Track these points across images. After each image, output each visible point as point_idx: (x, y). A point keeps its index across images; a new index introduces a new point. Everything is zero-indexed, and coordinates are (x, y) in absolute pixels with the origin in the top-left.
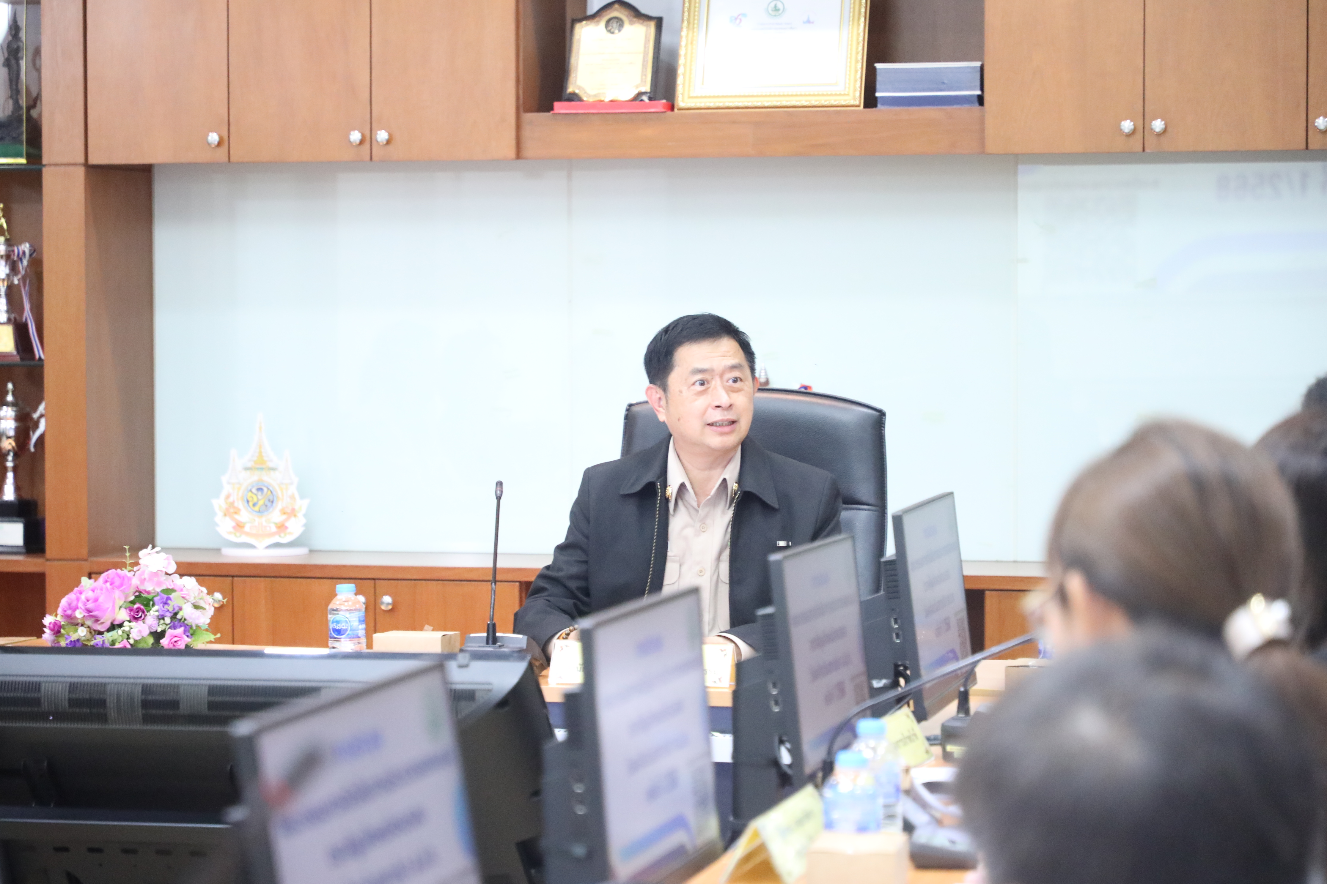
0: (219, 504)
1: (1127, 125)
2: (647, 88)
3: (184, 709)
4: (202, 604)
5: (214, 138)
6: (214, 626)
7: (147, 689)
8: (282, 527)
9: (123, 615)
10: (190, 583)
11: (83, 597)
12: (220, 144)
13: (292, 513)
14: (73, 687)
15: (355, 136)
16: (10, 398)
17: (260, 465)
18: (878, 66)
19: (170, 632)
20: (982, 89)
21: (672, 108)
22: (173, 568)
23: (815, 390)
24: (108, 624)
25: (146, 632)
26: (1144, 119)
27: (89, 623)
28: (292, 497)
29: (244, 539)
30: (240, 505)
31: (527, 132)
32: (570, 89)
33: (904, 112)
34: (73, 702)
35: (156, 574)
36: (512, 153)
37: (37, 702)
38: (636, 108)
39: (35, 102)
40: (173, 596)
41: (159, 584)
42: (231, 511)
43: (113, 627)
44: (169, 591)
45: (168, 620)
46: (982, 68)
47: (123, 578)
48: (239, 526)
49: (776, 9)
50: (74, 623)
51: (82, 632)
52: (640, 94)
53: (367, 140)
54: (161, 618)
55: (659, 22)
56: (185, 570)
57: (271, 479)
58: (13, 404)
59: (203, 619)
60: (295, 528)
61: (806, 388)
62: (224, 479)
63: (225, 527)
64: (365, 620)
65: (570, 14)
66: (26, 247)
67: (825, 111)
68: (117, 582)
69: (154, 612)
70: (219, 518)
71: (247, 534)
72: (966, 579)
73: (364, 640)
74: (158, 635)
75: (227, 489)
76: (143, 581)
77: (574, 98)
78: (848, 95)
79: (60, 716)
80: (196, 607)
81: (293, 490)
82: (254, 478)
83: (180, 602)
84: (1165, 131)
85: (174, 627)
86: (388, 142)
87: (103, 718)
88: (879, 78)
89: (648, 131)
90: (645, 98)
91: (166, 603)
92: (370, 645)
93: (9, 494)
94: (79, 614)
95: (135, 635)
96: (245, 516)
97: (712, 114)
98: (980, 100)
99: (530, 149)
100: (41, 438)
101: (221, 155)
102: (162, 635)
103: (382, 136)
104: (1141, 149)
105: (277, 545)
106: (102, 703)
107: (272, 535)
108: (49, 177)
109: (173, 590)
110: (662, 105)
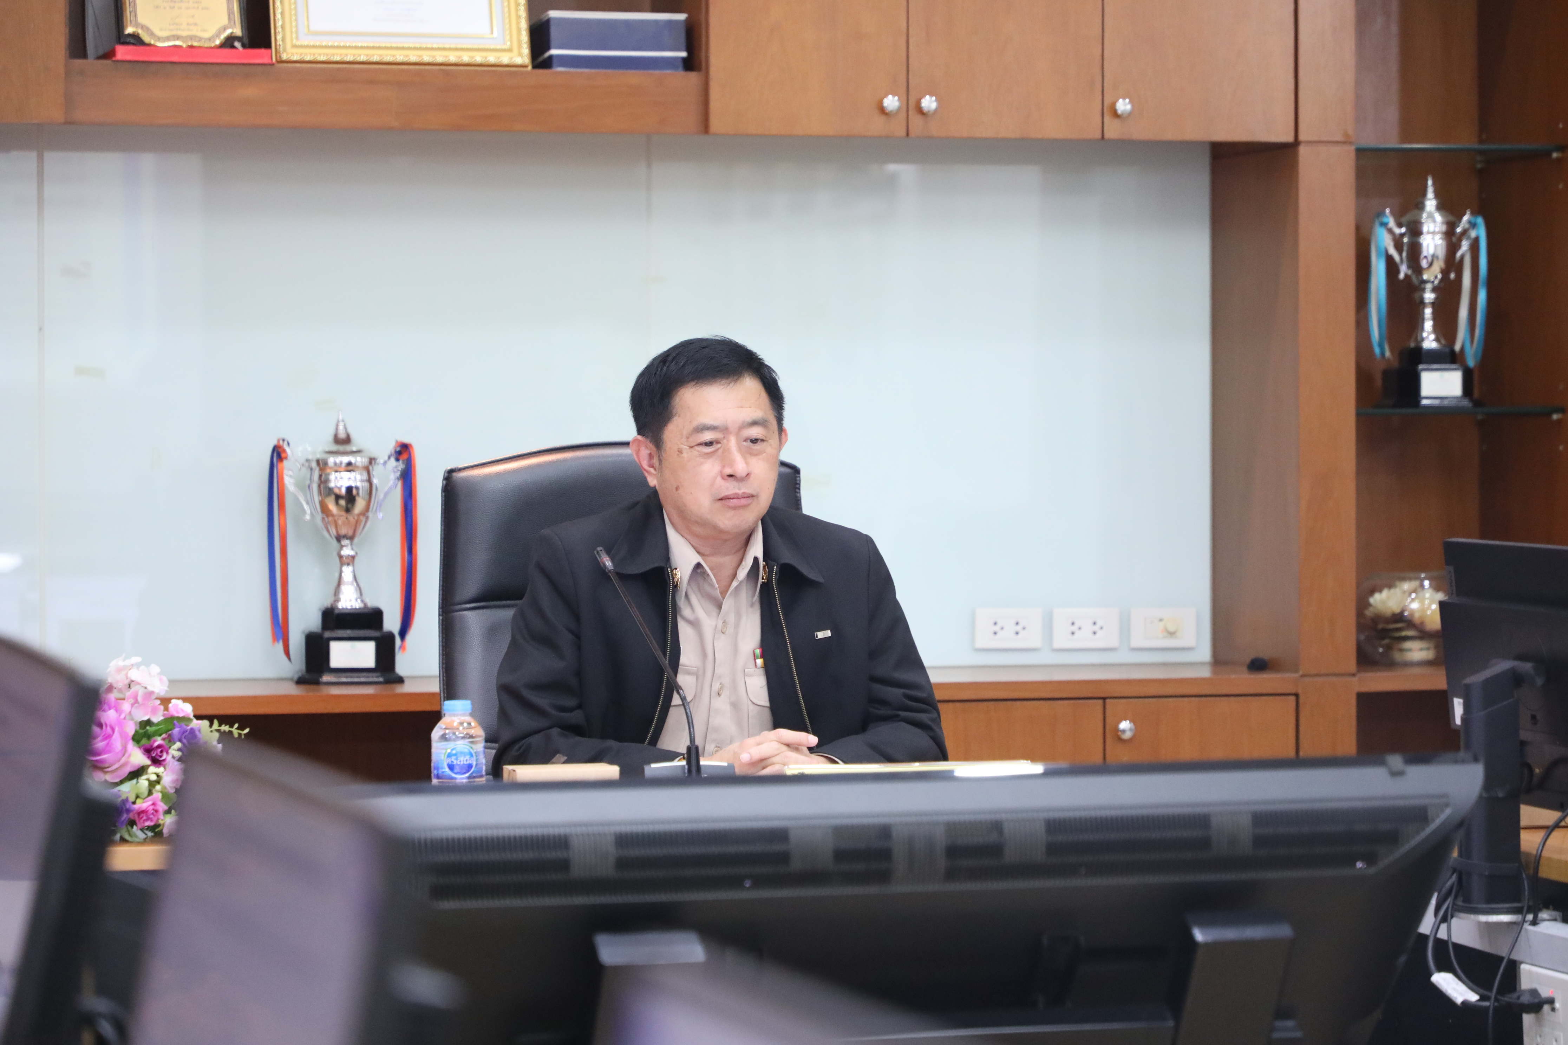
1: (891, 102)
2: (238, 31)
18: (551, 14)
21: (275, 59)
26: (908, 94)
31: (74, 86)
32: (134, 30)
34: (840, 855)
36: (60, 114)
37: (784, 858)
38: (226, 56)
46: (697, 23)
52: (229, 39)
67: (493, 71)
77: (136, 40)
78: (510, 50)
84: (935, 111)
87: (887, 877)
88: (553, 29)
90: (237, 44)
97: (339, 69)
99: (81, 114)
104: (904, 134)
110: (258, 56)
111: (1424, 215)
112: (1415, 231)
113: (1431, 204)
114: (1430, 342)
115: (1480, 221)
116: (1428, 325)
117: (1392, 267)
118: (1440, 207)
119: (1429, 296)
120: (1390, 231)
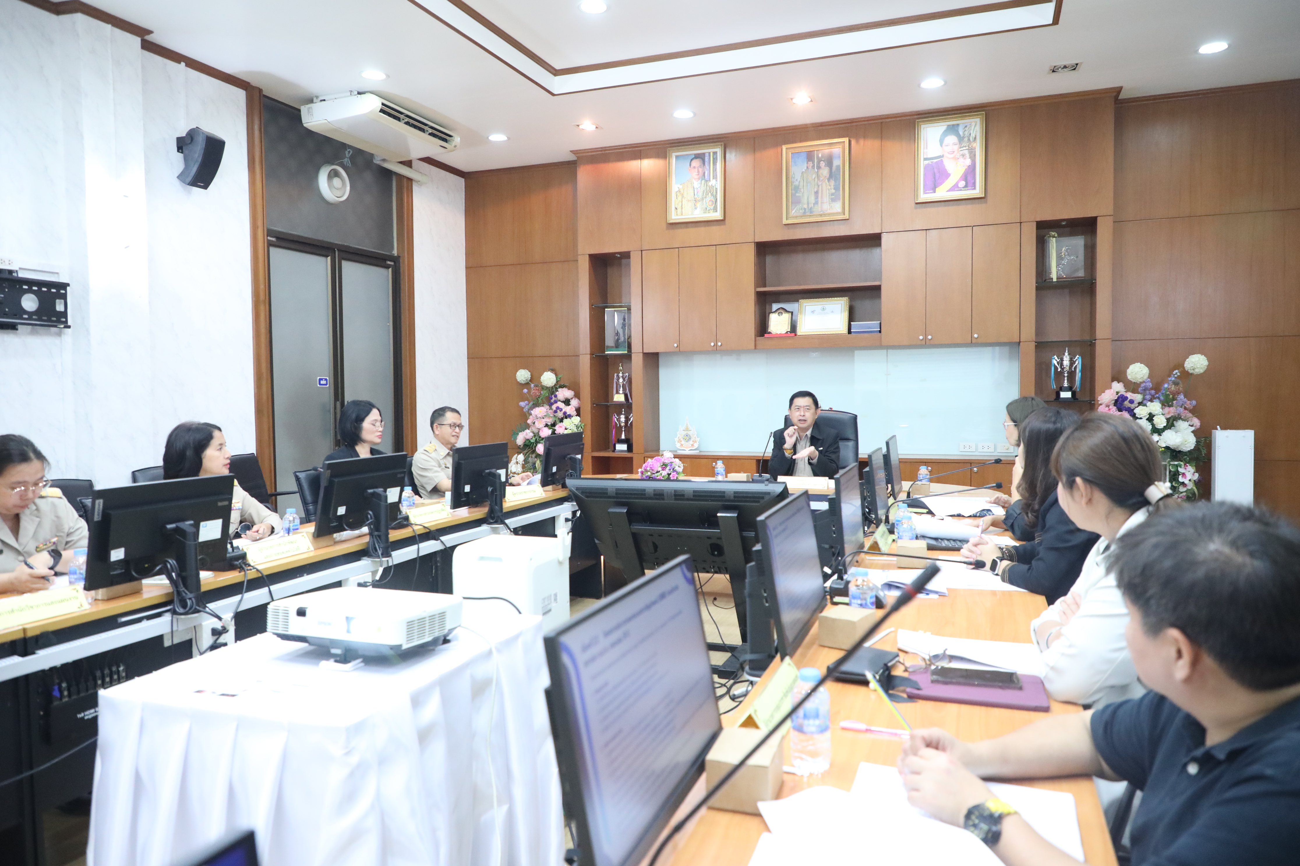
0: (676, 439)
1: (921, 337)
2: (789, 330)
3: (686, 497)
4: (680, 466)
5: (676, 345)
6: (684, 472)
7: (675, 491)
8: (693, 445)
9: (660, 469)
10: (677, 460)
11: (649, 464)
12: (677, 347)
13: (696, 442)
14: (655, 490)
15: (712, 344)
16: (623, 413)
17: (687, 429)
18: (852, 323)
19: (672, 473)
20: (880, 328)
21: (796, 335)
22: (673, 456)
23: (833, 409)
24: (656, 472)
25: (666, 474)
26: (926, 336)
27: (651, 471)
28: (695, 438)
29: (683, 448)
30: (682, 440)
31: (757, 342)
32: (769, 331)
33: (859, 335)
34: (655, 495)
35: (668, 458)
36: (753, 347)
37: (645, 494)
38: (787, 335)
39: (630, 337)
40: (673, 464)
41: (669, 461)
42: (680, 441)
43: (657, 472)
44: (672, 463)
45: (672, 470)
46: (880, 323)
47: (659, 459)
48: (682, 445)
49: (823, 309)
50: (647, 471)
51: (649, 474)
52: (787, 332)
53: (716, 345)
54: (670, 470)
55: (792, 313)
56: (675, 457)
57: (690, 433)
58: (624, 414)
59: (680, 470)
60: (696, 446)
61: (831, 408)
62: (678, 433)
63: (678, 445)
64: (725, 470)
65: (767, 312)
66: (627, 374)
67: (837, 335)
68: (658, 460)
69: (668, 468)
70: (677, 443)
71: (684, 447)
72: (899, 459)
73: (725, 476)
74: (669, 475)
75: (678, 435)
76: (665, 460)
77: (770, 333)
78: (843, 331)
79: (650, 498)
80: (679, 467)
81: (695, 436)
82: (685, 433)
83: (675, 466)
84: (932, 339)
85: (673, 472)
86: (721, 345)
87: (663, 499)
88: (852, 326)
89: (790, 341)
90: (789, 333)
91: (671, 466)
92: (726, 477)
93: (623, 437)
94: (648, 469)
95: (663, 474)
96: (683, 442)
97: (806, 337)
98: (880, 332)
99: (758, 347)
100: (632, 422)
101: (678, 350)
102: (670, 474)
103: (719, 344)
104: (925, 345)
105: (691, 450)
106: (663, 495)
107: (691, 447)
108: (633, 356)
109: (673, 462)
110: (793, 334)
111: (1064, 357)
112: (1062, 360)
113: (1066, 354)
114: (1066, 384)
115: (1080, 357)
116: (1066, 381)
117: (1056, 368)
118: (1069, 354)
119: (1066, 375)
120: (1056, 360)
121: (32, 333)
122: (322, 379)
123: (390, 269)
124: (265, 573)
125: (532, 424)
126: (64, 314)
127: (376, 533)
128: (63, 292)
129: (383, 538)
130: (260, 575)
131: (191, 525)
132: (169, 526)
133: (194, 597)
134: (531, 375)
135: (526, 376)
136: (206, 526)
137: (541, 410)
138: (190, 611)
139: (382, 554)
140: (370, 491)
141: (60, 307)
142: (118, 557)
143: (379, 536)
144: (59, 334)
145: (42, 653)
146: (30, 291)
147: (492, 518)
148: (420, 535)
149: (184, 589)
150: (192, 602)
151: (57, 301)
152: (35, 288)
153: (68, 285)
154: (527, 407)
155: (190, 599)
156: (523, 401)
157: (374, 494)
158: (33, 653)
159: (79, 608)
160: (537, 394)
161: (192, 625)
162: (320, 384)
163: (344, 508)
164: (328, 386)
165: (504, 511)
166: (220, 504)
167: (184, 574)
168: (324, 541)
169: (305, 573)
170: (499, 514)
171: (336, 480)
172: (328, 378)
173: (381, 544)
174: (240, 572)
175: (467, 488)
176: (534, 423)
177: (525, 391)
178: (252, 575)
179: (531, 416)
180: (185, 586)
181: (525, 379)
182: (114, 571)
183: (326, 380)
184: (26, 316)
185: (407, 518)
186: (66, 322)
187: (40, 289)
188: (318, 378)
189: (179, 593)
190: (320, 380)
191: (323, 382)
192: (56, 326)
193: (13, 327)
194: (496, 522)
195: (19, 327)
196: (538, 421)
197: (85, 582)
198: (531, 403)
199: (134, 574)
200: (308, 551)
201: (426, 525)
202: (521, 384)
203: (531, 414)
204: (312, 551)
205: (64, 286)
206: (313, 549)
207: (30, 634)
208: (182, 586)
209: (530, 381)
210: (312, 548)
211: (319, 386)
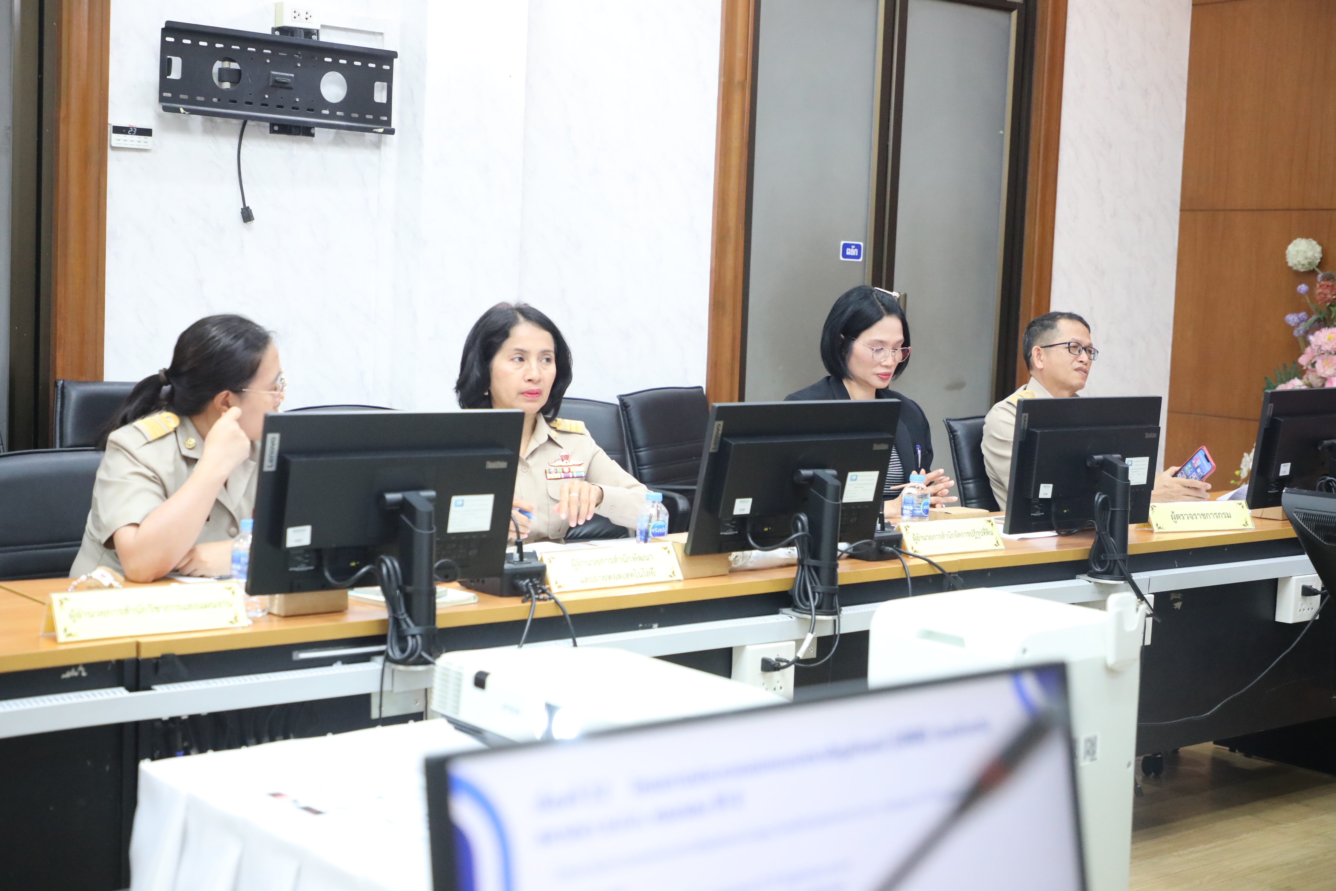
121: (336, 142)
122: (849, 246)
123: (1014, 14)
124: (571, 611)
125: (1310, 367)
126: (386, 108)
127: (813, 562)
128: (386, 67)
129: (825, 573)
130: (561, 613)
131: (430, 499)
132: (390, 497)
133: (421, 635)
134: (1324, 252)
135: (1310, 254)
136: (462, 505)
137: (1333, 336)
138: (411, 659)
139: (818, 608)
140: (805, 472)
141: (380, 96)
142: (299, 541)
143: (817, 569)
144: (377, 145)
145: (160, 690)
146: (335, 67)
147: (1102, 563)
148: (915, 580)
149: (405, 616)
150: (417, 641)
151: (377, 84)
152: (343, 61)
153: (394, 55)
154: (1302, 327)
155: (413, 636)
156: (1297, 311)
157: (813, 480)
158: (149, 688)
159: (231, 622)
160: (1329, 296)
161: (424, 687)
162: (845, 256)
163: (749, 501)
164: (861, 260)
165: (1130, 552)
166: (490, 465)
167: (409, 589)
168: (709, 564)
169: (655, 623)
170: (1118, 556)
171: (733, 442)
172: (862, 244)
173: (819, 585)
174: (523, 602)
175: (1046, 491)
176: (1313, 365)
177: (1303, 288)
178: (544, 609)
179: (1308, 350)
180: (409, 611)
181: (1305, 262)
182: (296, 566)
183: (858, 247)
184: (326, 112)
185: (897, 541)
186: (389, 122)
187: (350, 63)
188: (842, 243)
189: (397, 622)
190: (846, 246)
191: (852, 252)
192: (370, 130)
193: (306, 131)
194: (1108, 573)
195: (317, 130)
196: (1323, 360)
197: (248, 578)
198: (1314, 318)
199: (327, 574)
200: (670, 579)
201: (935, 560)
202: (1297, 273)
203: (1308, 343)
204: (679, 581)
205: (389, 57)
206: (682, 578)
207: (145, 654)
208: (403, 610)
209: (1320, 266)
210: (679, 576)
211: (842, 258)
